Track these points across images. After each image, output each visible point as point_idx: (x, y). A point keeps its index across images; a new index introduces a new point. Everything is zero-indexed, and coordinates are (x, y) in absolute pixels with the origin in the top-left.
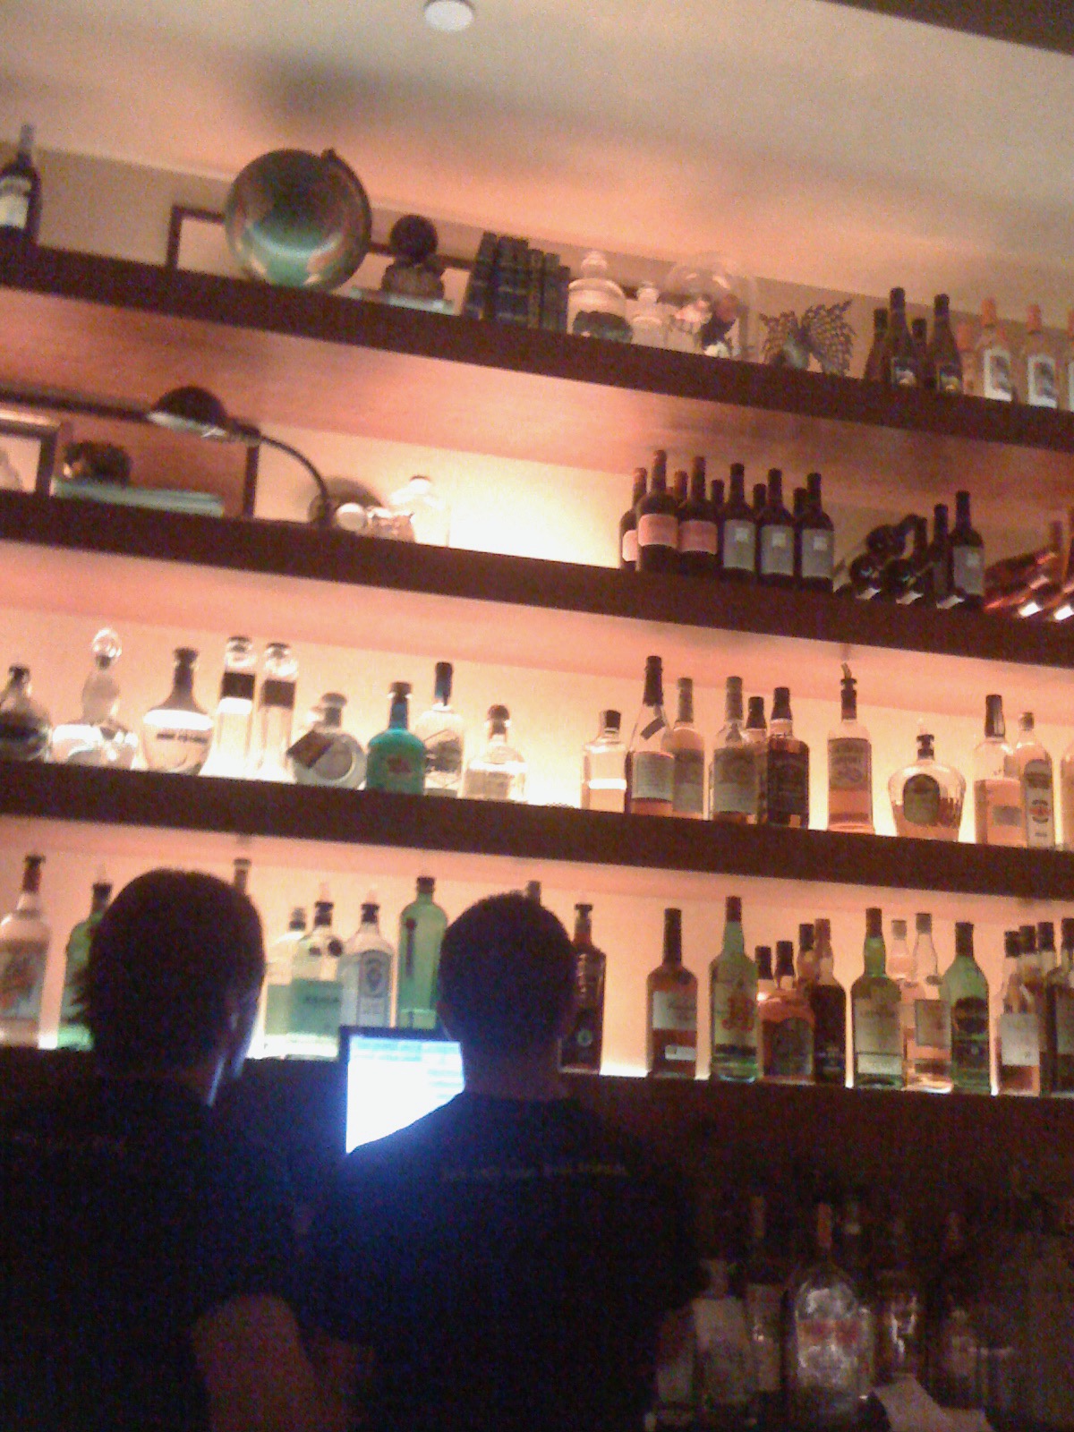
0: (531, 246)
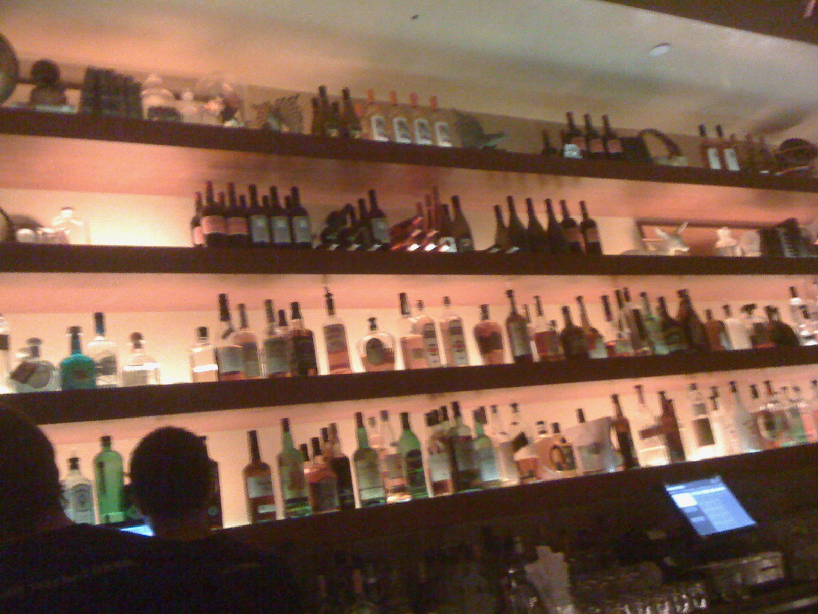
0: (117, 73)
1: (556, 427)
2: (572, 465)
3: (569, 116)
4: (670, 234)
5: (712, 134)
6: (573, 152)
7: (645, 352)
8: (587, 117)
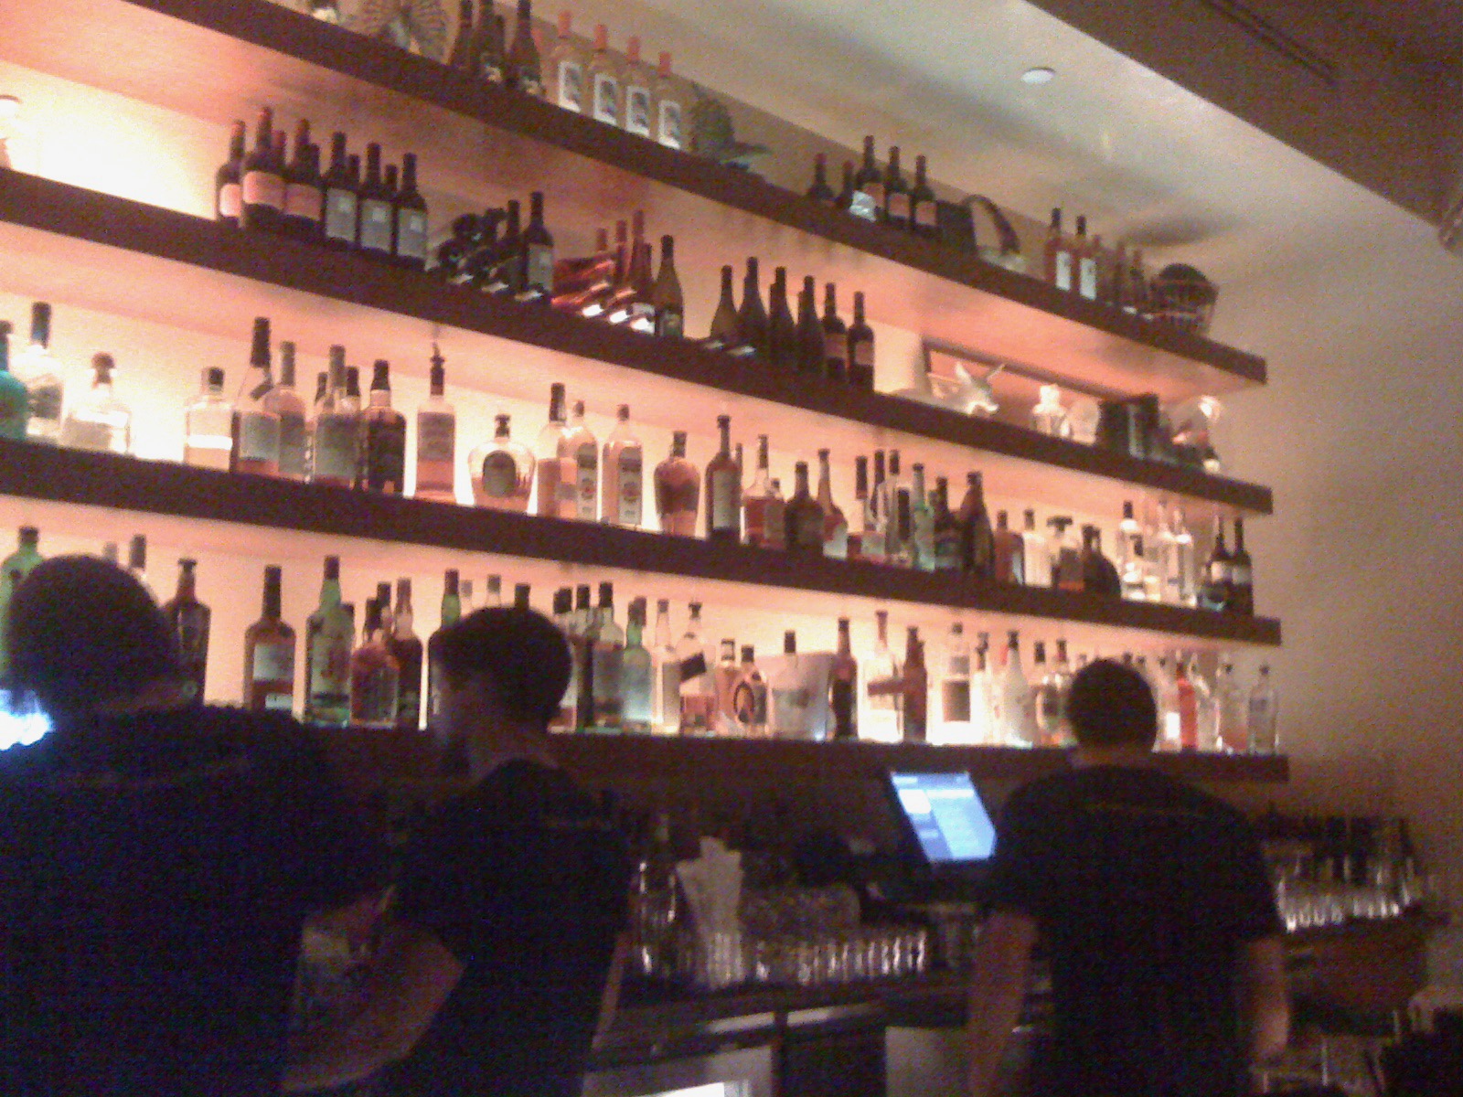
1: (748, 654)
2: (761, 718)
3: (869, 142)
4: (974, 377)
5: (1069, 228)
6: (865, 207)
7: (902, 561)
8: (895, 153)
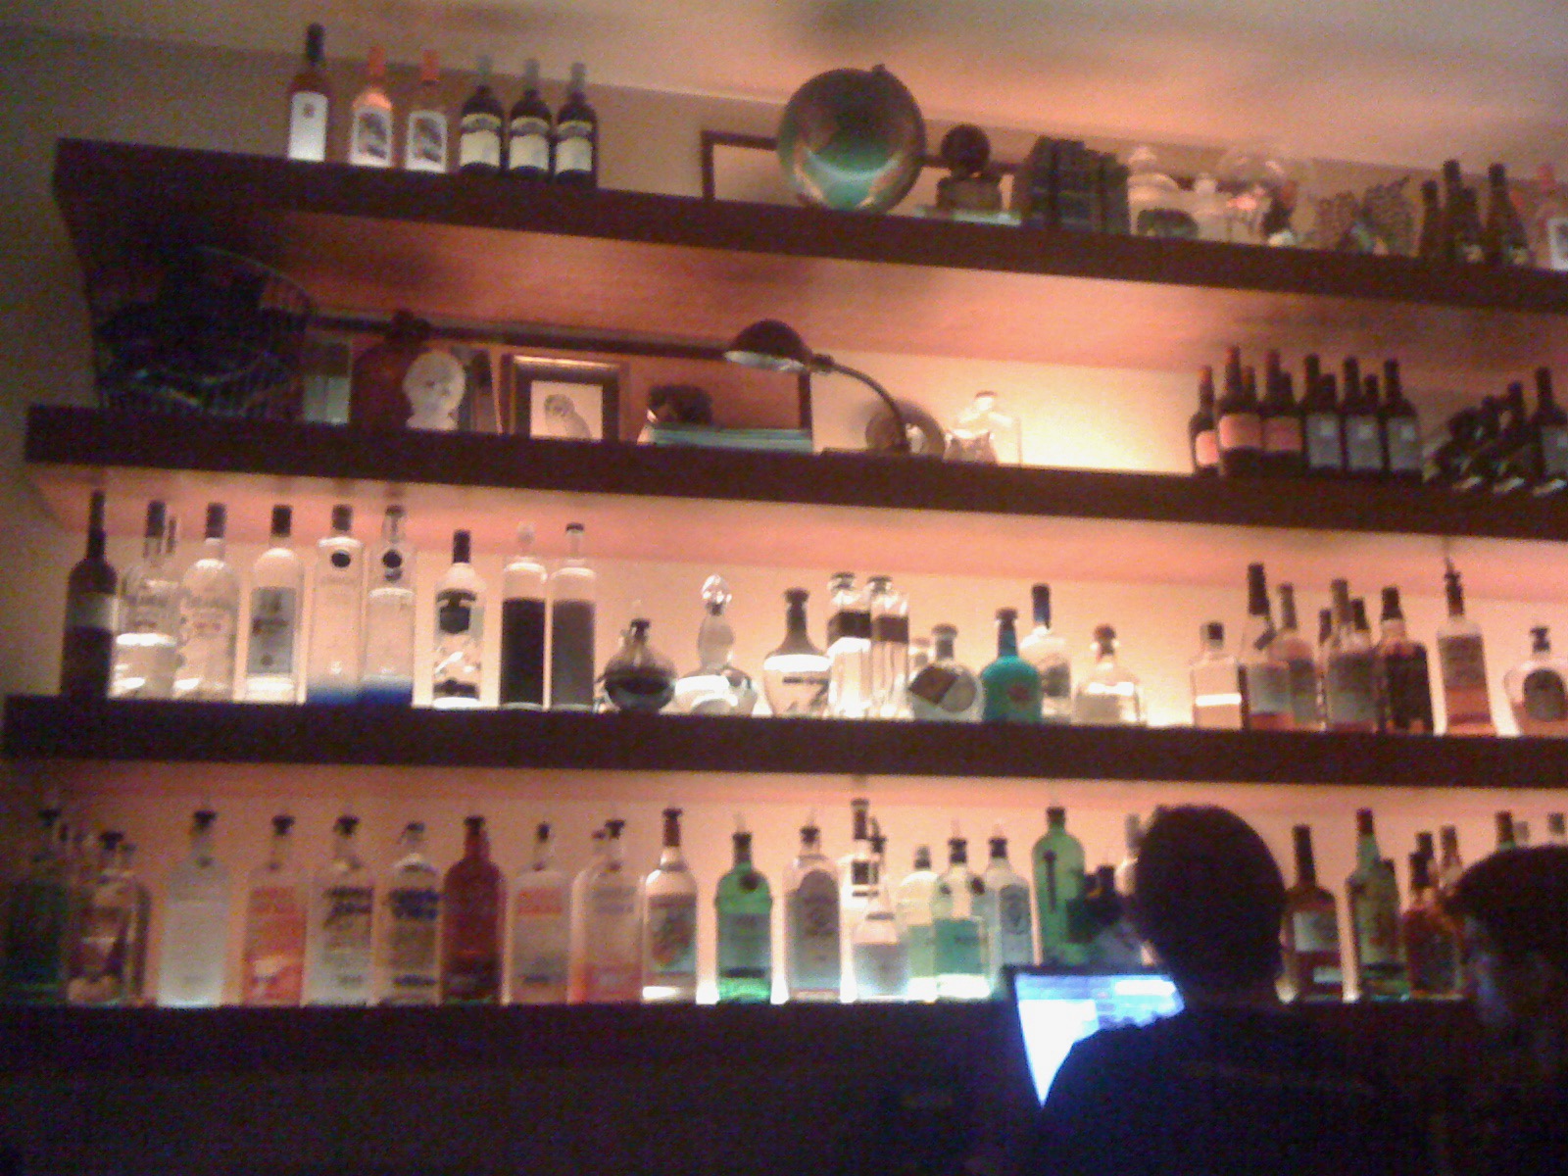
0: (1088, 146)
